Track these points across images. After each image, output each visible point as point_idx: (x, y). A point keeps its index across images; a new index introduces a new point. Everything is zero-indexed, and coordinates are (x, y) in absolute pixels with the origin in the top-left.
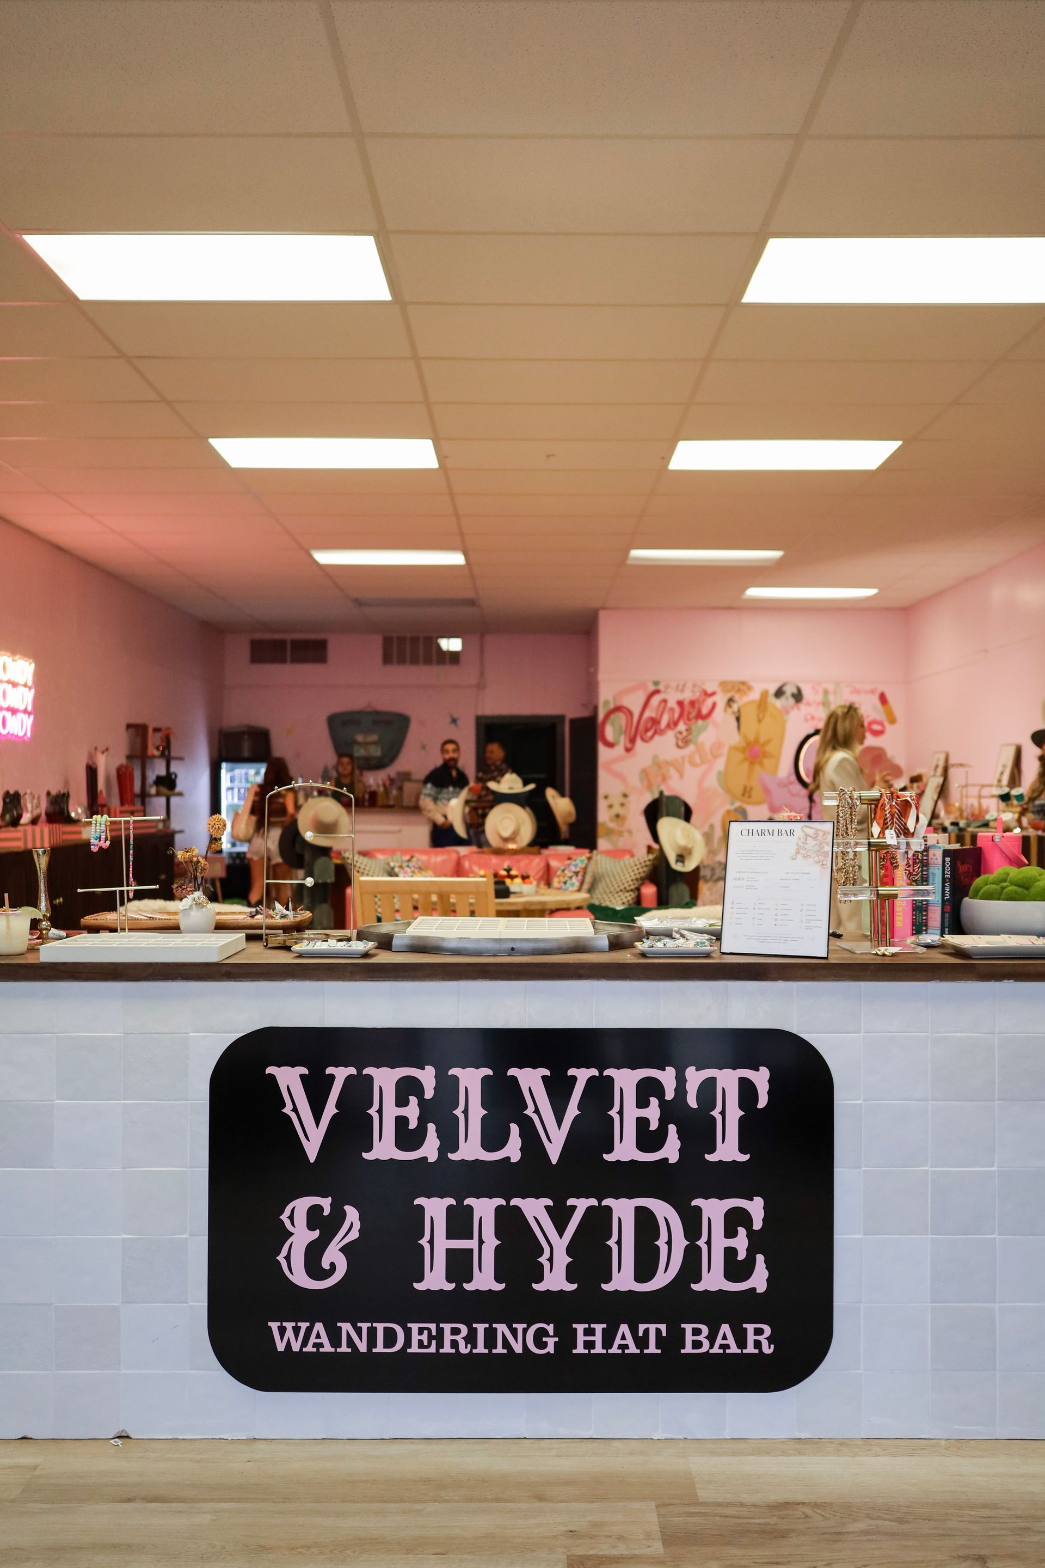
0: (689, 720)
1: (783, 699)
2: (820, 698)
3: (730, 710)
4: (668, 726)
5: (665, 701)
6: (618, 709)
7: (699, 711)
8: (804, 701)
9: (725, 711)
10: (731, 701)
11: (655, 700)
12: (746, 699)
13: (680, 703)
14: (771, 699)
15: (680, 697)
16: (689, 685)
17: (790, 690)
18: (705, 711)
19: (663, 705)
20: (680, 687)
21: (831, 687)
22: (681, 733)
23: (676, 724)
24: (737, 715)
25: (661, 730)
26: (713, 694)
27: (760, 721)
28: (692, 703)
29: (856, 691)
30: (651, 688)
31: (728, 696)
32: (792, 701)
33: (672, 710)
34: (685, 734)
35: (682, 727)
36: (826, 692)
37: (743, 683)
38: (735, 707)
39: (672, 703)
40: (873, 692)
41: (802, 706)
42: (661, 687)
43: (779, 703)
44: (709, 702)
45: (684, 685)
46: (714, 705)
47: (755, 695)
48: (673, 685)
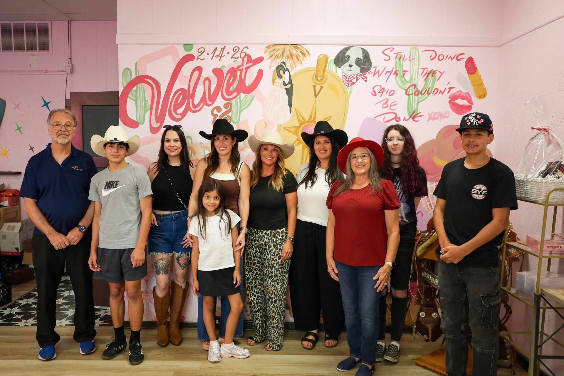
0: (229, 93)
1: (345, 67)
2: (391, 65)
3: (279, 81)
4: (203, 99)
5: (199, 69)
6: (141, 79)
7: (242, 81)
8: (372, 70)
9: (273, 81)
10: (281, 69)
11: (187, 68)
12: (299, 67)
13: (217, 72)
14: (332, 67)
15: (217, 64)
16: (229, 48)
17: (355, 54)
18: (248, 82)
19: (197, 73)
20: (217, 53)
21: (405, 52)
22: (218, 109)
23: (213, 98)
24: (289, 86)
25: (195, 106)
26: (260, 60)
27: (316, 95)
28: (233, 71)
29: (439, 57)
30: (183, 53)
31: (278, 62)
32: (356, 69)
33: (207, 79)
34: (224, 110)
35: (220, 102)
36: (400, 58)
37: (295, 46)
38: (286, 77)
39: (208, 72)
40: (457, 58)
41: (369, 76)
42: (194, 52)
43: (340, 72)
44: (254, 70)
45: (223, 49)
46: (260, 73)
47: (310, 62)
48: (209, 49)
